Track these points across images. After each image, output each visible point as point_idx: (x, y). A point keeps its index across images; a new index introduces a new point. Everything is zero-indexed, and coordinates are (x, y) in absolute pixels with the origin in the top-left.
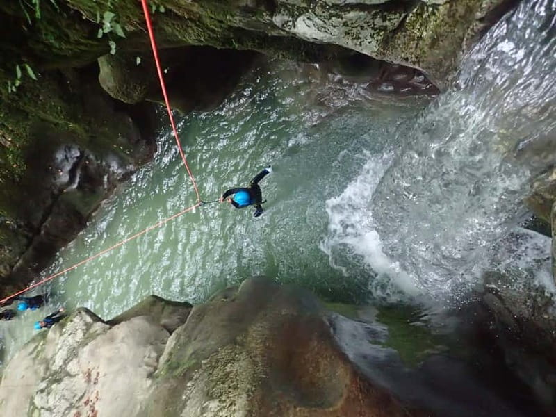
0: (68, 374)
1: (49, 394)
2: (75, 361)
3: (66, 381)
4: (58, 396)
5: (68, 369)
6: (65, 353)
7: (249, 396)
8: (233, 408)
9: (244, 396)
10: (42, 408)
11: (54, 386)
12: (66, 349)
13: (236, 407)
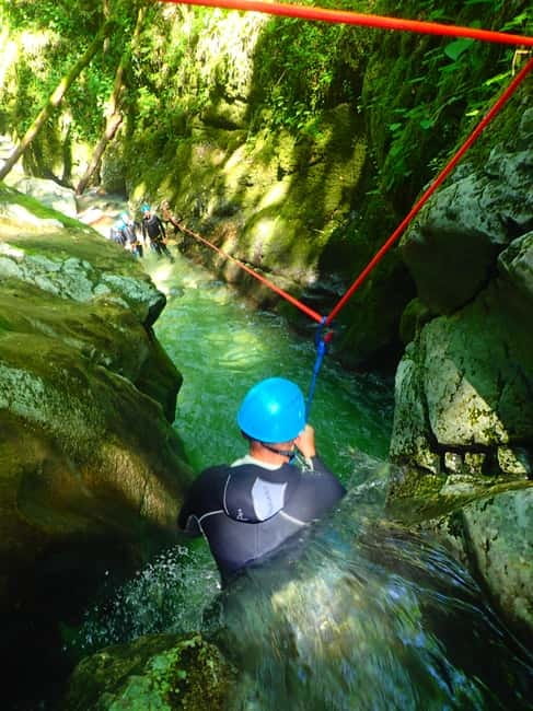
0: (95, 285)
1: (77, 269)
2: (108, 291)
3: (89, 284)
4: (73, 277)
5: (100, 285)
6: (118, 283)
7: (44, 424)
8: (32, 405)
9: (44, 419)
10: (63, 264)
11: (84, 273)
12: (123, 283)
13: (32, 408)
